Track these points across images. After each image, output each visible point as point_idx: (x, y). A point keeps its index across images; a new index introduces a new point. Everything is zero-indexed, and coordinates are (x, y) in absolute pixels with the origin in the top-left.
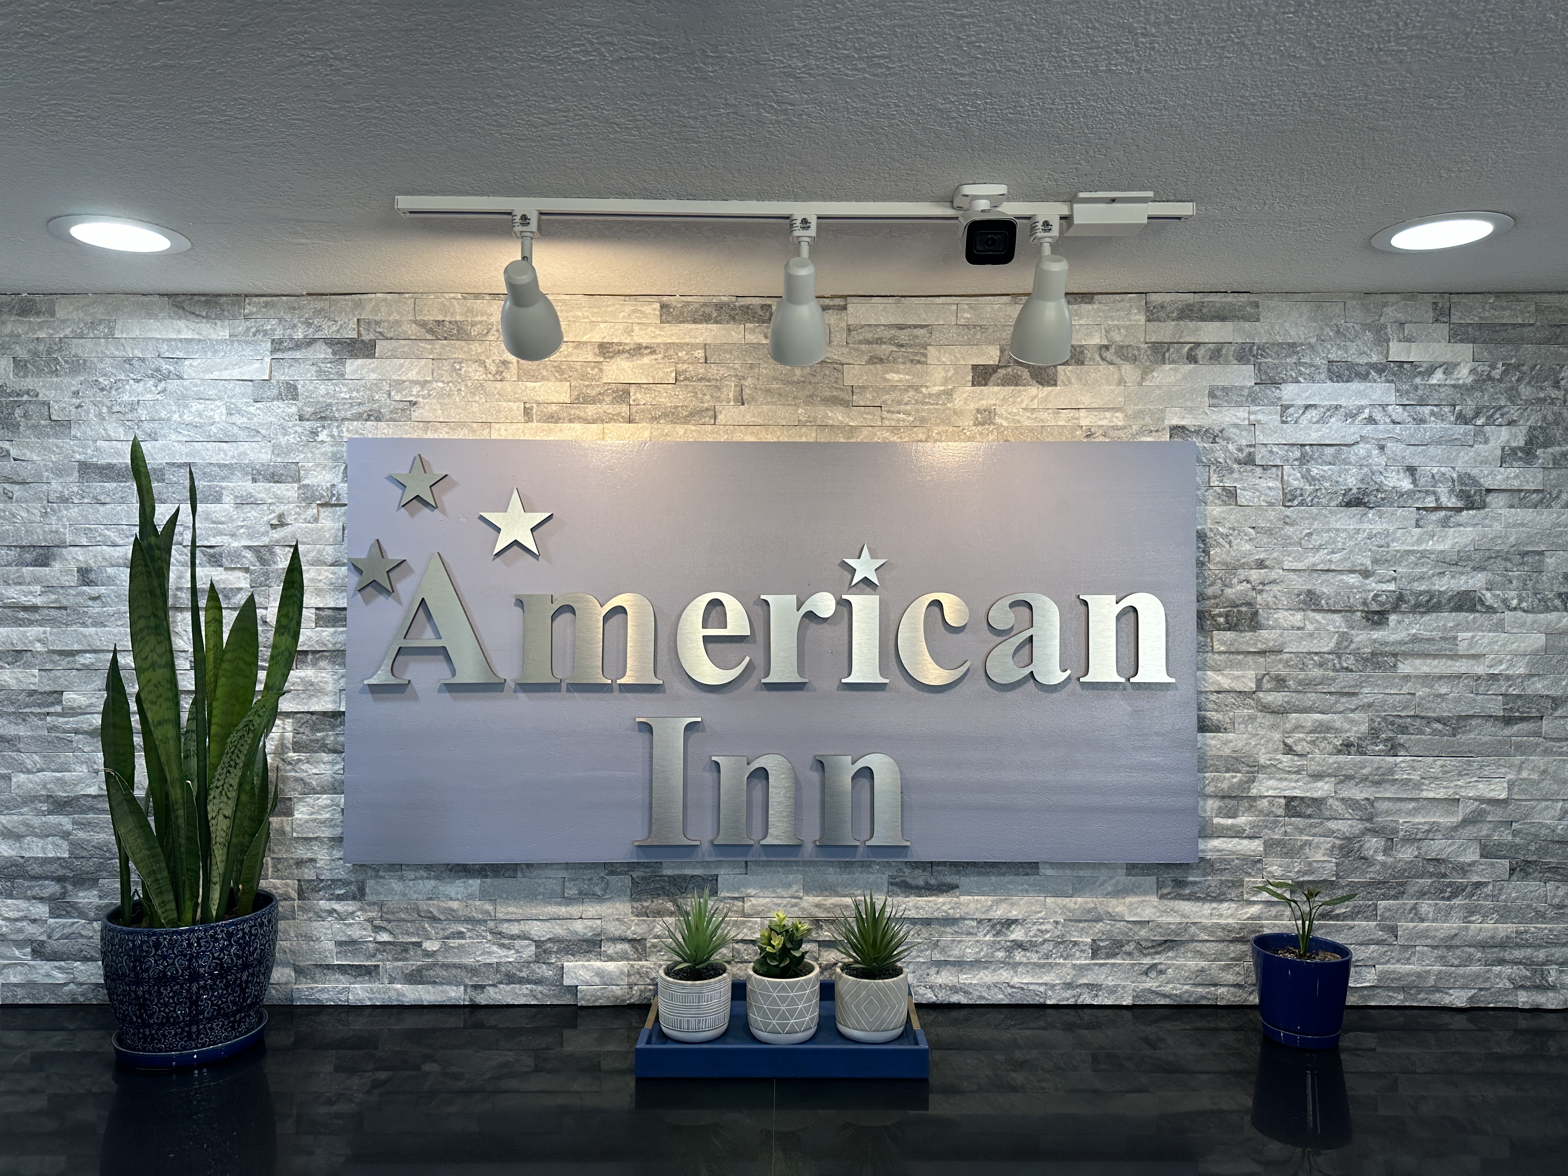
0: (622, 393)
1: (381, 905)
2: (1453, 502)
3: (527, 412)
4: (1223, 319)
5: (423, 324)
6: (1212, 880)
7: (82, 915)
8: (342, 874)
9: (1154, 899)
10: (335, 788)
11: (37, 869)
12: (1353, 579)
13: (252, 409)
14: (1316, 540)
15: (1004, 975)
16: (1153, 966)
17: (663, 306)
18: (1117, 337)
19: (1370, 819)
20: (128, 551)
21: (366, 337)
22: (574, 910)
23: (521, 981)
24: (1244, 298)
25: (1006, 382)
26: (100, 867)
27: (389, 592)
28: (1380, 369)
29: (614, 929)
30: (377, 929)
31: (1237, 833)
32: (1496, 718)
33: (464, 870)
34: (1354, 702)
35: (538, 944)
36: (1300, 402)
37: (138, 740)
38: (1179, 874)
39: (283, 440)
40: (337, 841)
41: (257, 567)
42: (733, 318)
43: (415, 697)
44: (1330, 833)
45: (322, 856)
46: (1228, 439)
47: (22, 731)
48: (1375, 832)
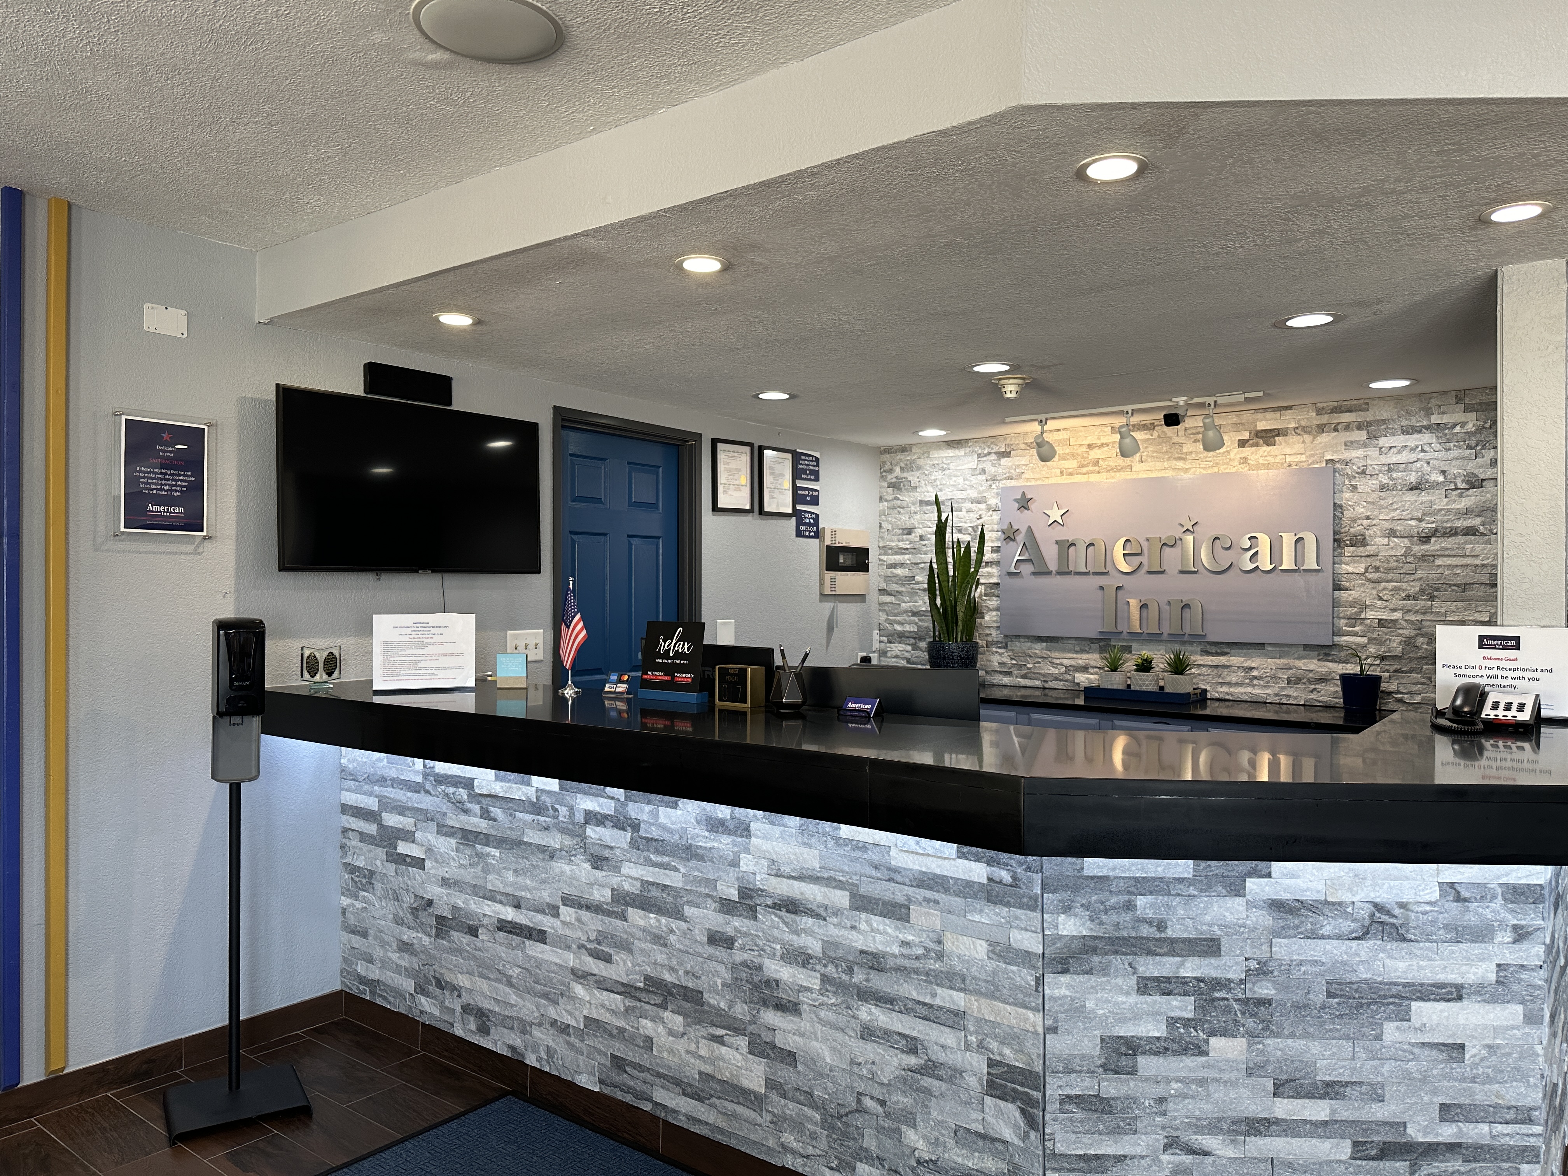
0: (1096, 463)
1: (1012, 650)
2: (1464, 485)
3: (1062, 472)
4: (1351, 411)
5: (1026, 444)
6: (1343, 654)
7: (921, 650)
8: (1000, 639)
9: (1315, 661)
10: (997, 609)
11: (907, 634)
12: (1413, 523)
13: (971, 479)
14: (1395, 506)
15: (1249, 689)
16: (1315, 689)
17: (1112, 428)
18: (1303, 423)
19: (1420, 629)
20: (934, 529)
21: (1008, 450)
22: (1079, 656)
23: (1061, 680)
24: (1362, 401)
25: (1252, 446)
26: (926, 634)
27: (1014, 540)
28: (1427, 428)
29: (1093, 663)
30: (1012, 659)
31: (1355, 634)
32: (1486, 584)
33: (1040, 639)
34: (1412, 577)
35: (1066, 667)
36: (1387, 445)
37: (938, 592)
38: (1327, 651)
39: (981, 489)
40: (998, 627)
41: (973, 533)
42: (1139, 429)
43: (1022, 577)
44: (1400, 635)
45: (994, 632)
46: (1353, 464)
47: (903, 589)
48: (1422, 635)
